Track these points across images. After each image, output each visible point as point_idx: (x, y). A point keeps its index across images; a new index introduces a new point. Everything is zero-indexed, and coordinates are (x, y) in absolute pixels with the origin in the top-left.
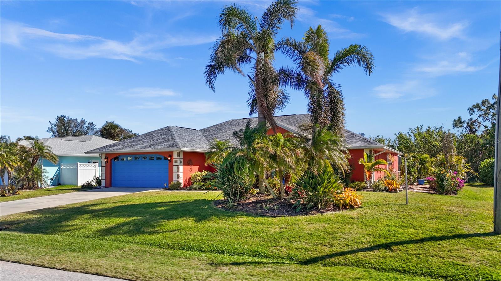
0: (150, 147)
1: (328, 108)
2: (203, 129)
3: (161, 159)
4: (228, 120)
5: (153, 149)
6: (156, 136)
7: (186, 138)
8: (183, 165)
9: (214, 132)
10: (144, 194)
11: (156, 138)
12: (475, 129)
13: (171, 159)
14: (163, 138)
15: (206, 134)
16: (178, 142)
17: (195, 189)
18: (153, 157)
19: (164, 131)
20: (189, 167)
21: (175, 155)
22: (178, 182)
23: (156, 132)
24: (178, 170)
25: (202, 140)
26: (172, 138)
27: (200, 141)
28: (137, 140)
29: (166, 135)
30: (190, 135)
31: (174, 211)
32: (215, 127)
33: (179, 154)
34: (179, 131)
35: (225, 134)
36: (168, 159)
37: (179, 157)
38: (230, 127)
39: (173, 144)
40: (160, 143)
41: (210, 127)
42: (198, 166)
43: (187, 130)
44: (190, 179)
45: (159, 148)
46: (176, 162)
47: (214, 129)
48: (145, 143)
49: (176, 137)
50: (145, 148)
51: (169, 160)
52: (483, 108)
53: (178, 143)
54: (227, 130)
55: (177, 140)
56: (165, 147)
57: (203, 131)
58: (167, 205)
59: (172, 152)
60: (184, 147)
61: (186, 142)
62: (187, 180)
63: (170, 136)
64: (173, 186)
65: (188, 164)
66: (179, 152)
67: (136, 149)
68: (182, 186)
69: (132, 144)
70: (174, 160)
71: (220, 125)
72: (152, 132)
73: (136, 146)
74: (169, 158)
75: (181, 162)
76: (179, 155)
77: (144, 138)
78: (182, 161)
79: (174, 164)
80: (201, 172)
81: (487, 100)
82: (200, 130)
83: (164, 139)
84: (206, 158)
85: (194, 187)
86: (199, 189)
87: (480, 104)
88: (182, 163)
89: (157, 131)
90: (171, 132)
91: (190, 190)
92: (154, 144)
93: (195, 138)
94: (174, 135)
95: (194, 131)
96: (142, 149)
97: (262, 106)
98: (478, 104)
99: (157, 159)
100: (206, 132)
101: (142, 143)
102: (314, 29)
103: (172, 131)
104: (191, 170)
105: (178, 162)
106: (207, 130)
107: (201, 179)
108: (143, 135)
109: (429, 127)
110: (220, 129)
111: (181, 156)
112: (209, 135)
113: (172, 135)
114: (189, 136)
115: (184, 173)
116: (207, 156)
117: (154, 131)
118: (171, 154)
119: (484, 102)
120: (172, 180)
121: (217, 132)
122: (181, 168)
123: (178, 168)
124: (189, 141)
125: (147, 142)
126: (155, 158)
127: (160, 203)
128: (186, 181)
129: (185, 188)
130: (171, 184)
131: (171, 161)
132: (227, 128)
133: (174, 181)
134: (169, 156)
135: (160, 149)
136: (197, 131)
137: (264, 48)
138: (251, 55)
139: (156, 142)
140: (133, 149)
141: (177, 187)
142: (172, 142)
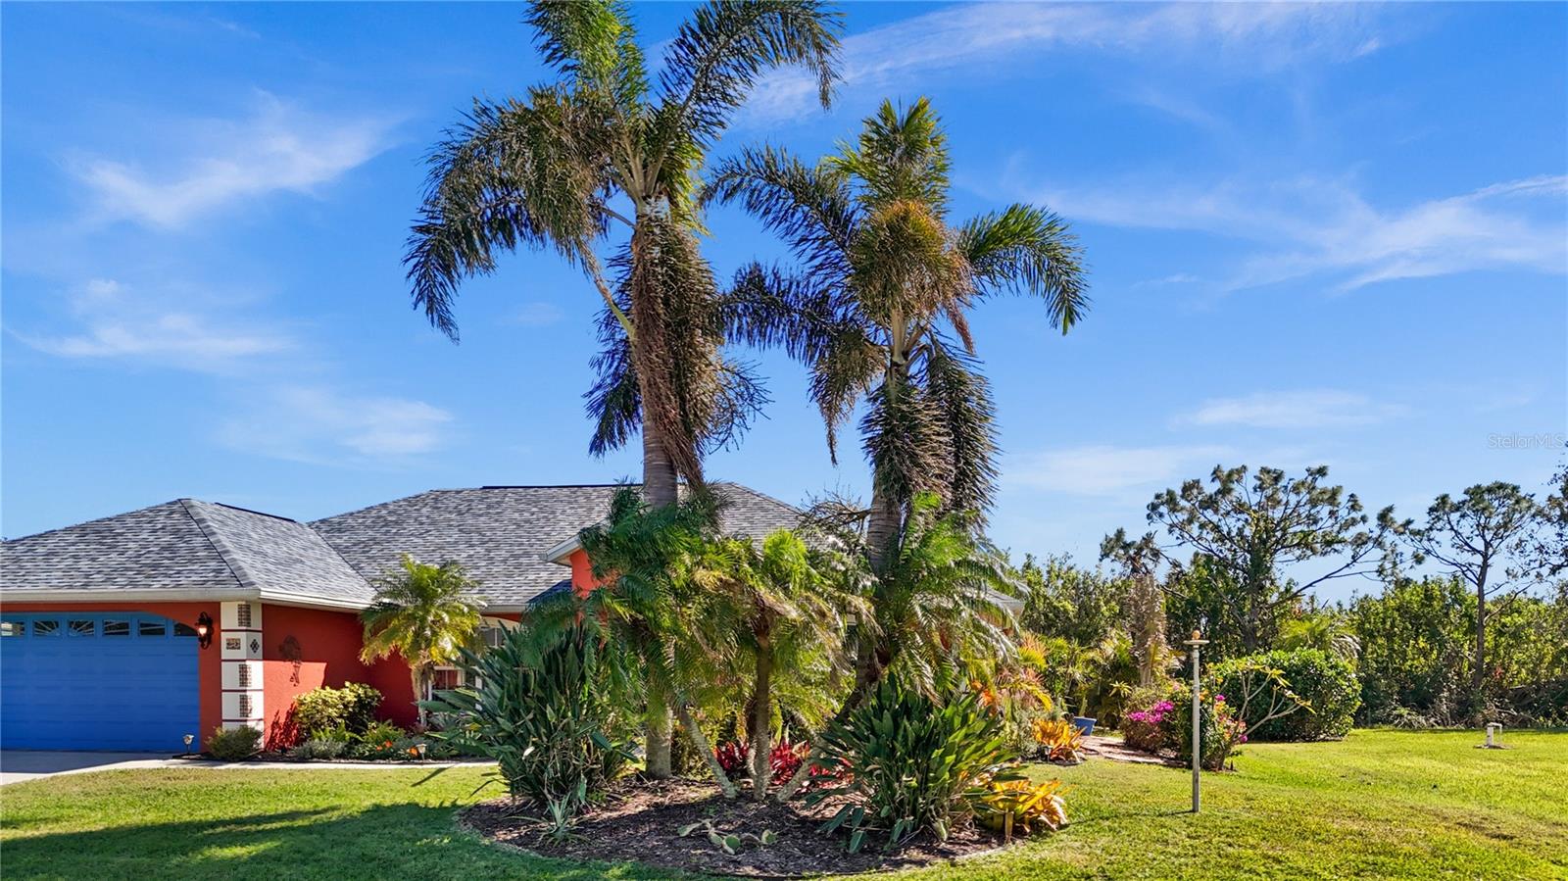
0: (109, 580)
1: (947, 439)
2: (322, 521)
3: (161, 632)
4: (424, 491)
5: (128, 589)
6: (130, 536)
7: (267, 548)
8: (265, 658)
9: (371, 533)
10: (102, 783)
11: (131, 545)
12: (1146, 568)
13: (208, 635)
14: (164, 544)
15: (338, 541)
16: (242, 564)
17: (325, 757)
18: (126, 626)
19: (168, 517)
20: (286, 667)
21: (229, 618)
22: (245, 728)
23: (130, 522)
24: (244, 678)
25: (330, 560)
26: (210, 547)
27: (321, 564)
28: (41, 550)
29: (176, 532)
30: (279, 541)
31: (304, 862)
32: (374, 513)
33: (245, 613)
34: (230, 522)
35: (421, 541)
36: (195, 633)
37: (249, 625)
38: (435, 516)
39: (219, 571)
40: (155, 567)
41: (352, 514)
42: (324, 665)
43: (263, 521)
44: (292, 714)
45: (157, 585)
46: (234, 645)
47: (369, 522)
48: (84, 564)
49: (229, 546)
50: (85, 586)
51: (202, 639)
52: (1183, 503)
53: (240, 568)
54: (426, 527)
55: (235, 556)
56: (183, 580)
57: (324, 527)
58: (248, 833)
59: (215, 606)
60: (270, 585)
61: (272, 567)
62: (282, 721)
63: (200, 539)
64: (226, 741)
65: (285, 657)
66: (248, 607)
67: (43, 586)
68: (262, 742)
69: (21, 567)
70: (224, 636)
71: (391, 507)
72: (110, 519)
73: (43, 576)
74: (203, 631)
75: (254, 646)
76: (248, 619)
77: (73, 544)
78: (260, 643)
79: (226, 653)
80: (339, 686)
81: (1196, 484)
82: (310, 525)
83: (169, 548)
84: (366, 634)
85: (323, 748)
86: (343, 756)
87: (1178, 492)
88: (260, 648)
89: (131, 515)
90: (198, 522)
91: (302, 760)
92: (131, 569)
93: (302, 552)
94: (214, 533)
95: (290, 524)
96: (71, 587)
97: (659, 418)
98: (1170, 493)
99: (143, 633)
100: (339, 531)
101: (70, 561)
102: (901, 114)
103: (203, 520)
104: (295, 678)
105: (244, 644)
106: (340, 523)
107: (341, 716)
108: (69, 530)
109: (1029, 556)
110: (396, 522)
111: (257, 622)
112: (355, 545)
113: (207, 534)
114: (276, 544)
115: (267, 690)
116: (368, 626)
117: (120, 518)
118: (209, 614)
119: (1187, 489)
120: (219, 722)
121: (385, 533)
122: (257, 669)
123: (243, 671)
124: (281, 564)
125: (93, 560)
126: (134, 630)
127: (213, 825)
128: (275, 724)
129: (277, 752)
130: (215, 736)
131: (210, 641)
132: (424, 519)
133: (226, 726)
134: (203, 622)
135: (157, 590)
136: (301, 525)
137: (666, 180)
138: (610, 204)
139: (136, 562)
140: (28, 586)
141: (242, 749)
142: (213, 564)
